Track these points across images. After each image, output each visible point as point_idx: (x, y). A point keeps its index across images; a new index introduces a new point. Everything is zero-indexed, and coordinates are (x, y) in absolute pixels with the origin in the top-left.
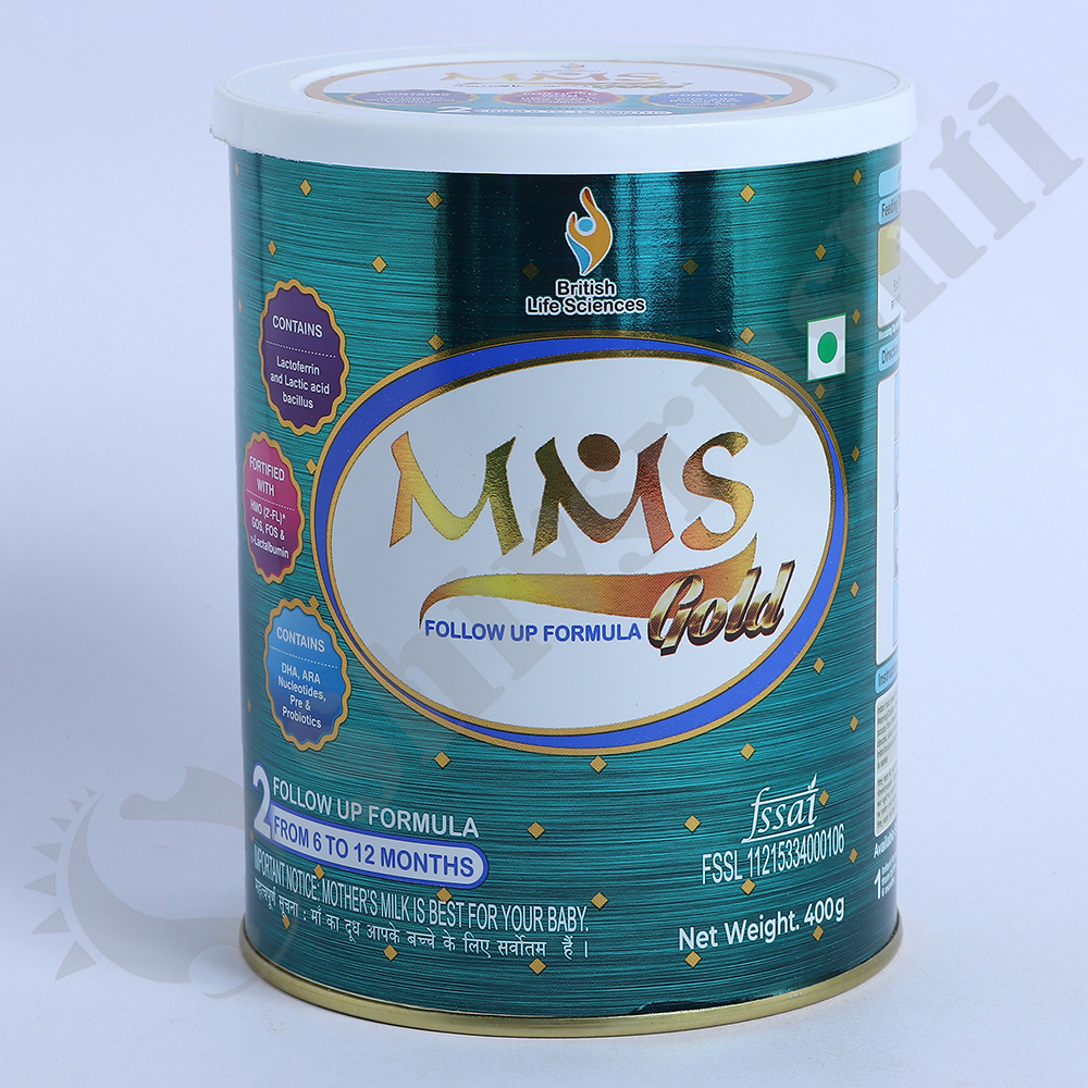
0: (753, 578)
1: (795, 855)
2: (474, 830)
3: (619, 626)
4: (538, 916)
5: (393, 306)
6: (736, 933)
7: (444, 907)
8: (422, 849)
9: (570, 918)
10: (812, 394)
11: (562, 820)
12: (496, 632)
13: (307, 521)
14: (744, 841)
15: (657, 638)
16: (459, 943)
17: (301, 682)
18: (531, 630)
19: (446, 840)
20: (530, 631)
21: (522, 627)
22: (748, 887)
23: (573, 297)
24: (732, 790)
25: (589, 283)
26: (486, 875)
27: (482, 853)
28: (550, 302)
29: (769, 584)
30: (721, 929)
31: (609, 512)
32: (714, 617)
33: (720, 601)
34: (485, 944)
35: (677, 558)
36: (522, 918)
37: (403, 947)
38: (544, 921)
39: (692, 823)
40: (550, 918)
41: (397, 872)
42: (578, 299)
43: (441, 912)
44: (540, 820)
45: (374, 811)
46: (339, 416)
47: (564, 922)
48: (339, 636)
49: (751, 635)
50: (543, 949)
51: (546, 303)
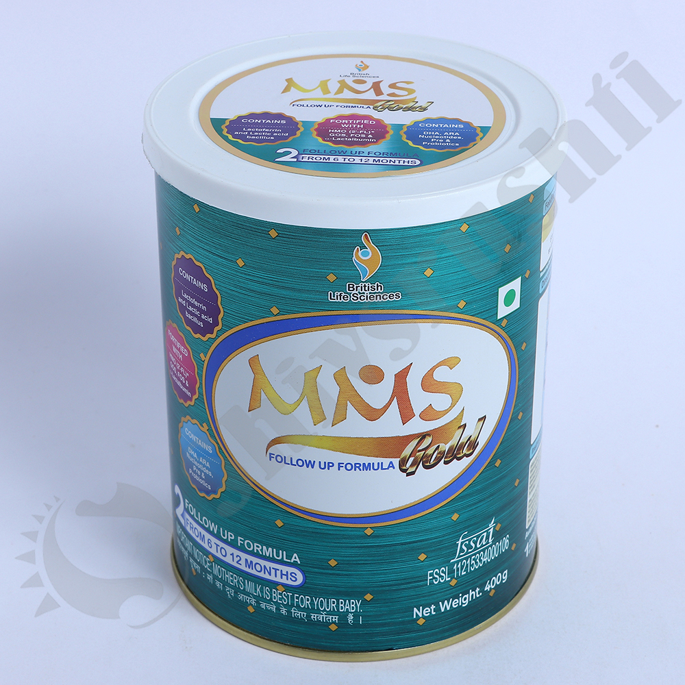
0: (461, 430)
1: (480, 560)
2: (298, 560)
3: (382, 463)
4: (334, 604)
5: (249, 287)
6: (445, 606)
7: (280, 594)
8: (269, 564)
9: (352, 606)
10: (500, 326)
11: (348, 559)
12: (310, 464)
13: (201, 384)
14: (452, 561)
15: (404, 468)
16: (289, 612)
17: (199, 462)
18: (331, 465)
19: (281, 562)
20: (329, 465)
21: (325, 463)
22: (453, 583)
23: (357, 292)
24: (446, 537)
25: (367, 285)
26: (304, 582)
27: (303, 572)
28: (343, 294)
29: (470, 432)
30: (437, 605)
31: (378, 404)
32: (438, 454)
33: (442, 445)
34: (304, 615)
35: (417, 426)
36: (325, 604)
37: (257, 608)
38: (337, 606)
39: (422, 557)
40: (341, 605)
41: (254, 572)
42: (360, 293)
43: (279, 596)
44: (336, 558)
45: (241, 540)
46: (218, 336)
47: (348, 607)
48: (220, 448)
49: (459, 459)
50: (337, 620)
51: (340, 295)
